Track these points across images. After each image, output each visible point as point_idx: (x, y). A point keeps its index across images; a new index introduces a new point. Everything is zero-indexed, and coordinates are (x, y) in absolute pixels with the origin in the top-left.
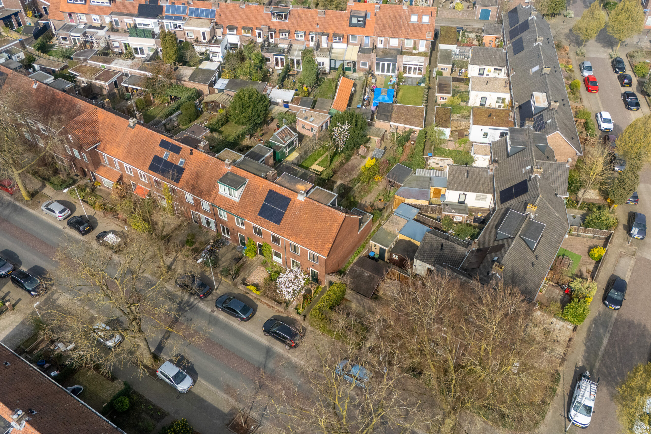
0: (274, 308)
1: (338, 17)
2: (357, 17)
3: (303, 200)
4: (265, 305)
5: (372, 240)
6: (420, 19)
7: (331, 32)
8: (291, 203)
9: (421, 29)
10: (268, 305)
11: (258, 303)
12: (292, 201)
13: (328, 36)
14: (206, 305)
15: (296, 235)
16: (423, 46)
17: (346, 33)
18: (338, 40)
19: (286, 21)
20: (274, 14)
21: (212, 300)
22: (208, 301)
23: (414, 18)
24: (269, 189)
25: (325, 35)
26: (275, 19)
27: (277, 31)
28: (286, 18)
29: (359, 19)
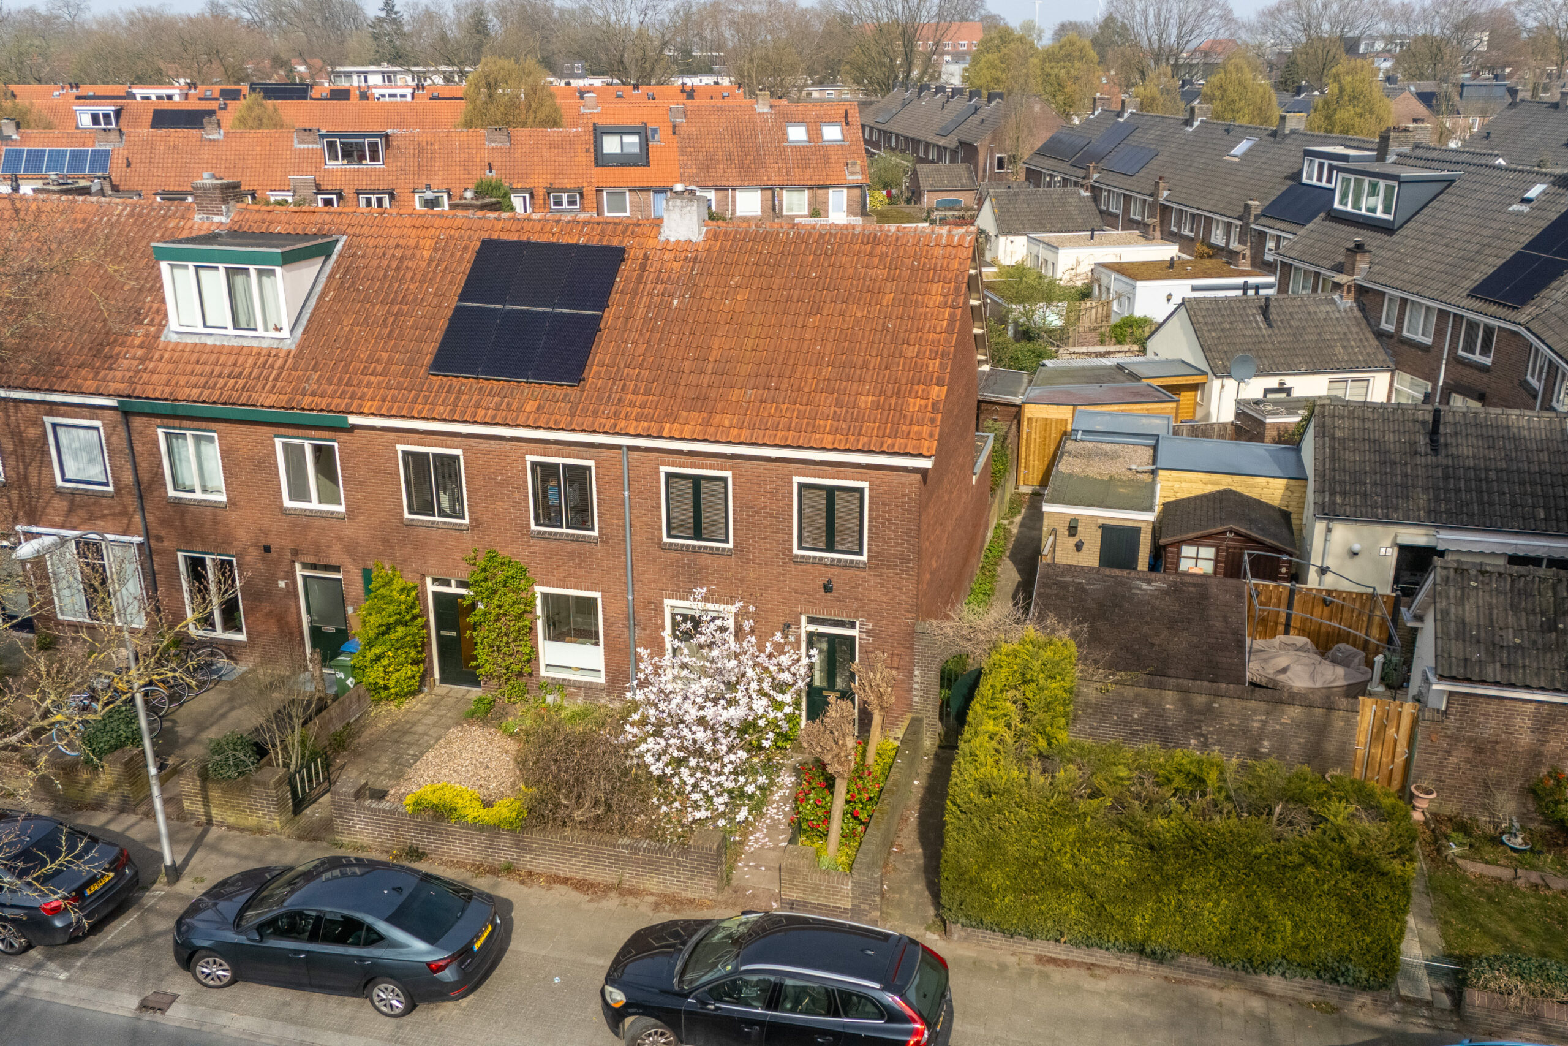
0: (634, 892)
1: (553, 146)
3: (697, 238)
4: (563, 889)
5: (1054, 501)
6: (815, 134)
7: (539, 184)
9: (826, 158)
10: (581, 886)
11: (508, 889)
12: (633, 255)
13: (532, 195)
14: (99, 977)
15: (700, 402)
16: (840, 210)
17: (590, 184)
18: (565, 206)
19: (379, 165)
20: (331, 145)
21: (147, 939)
22: (110, 950)
23: (797, 134)
25: (521, 193)
26: (338, 165)
27: (348, 193)
28: (374, 158)
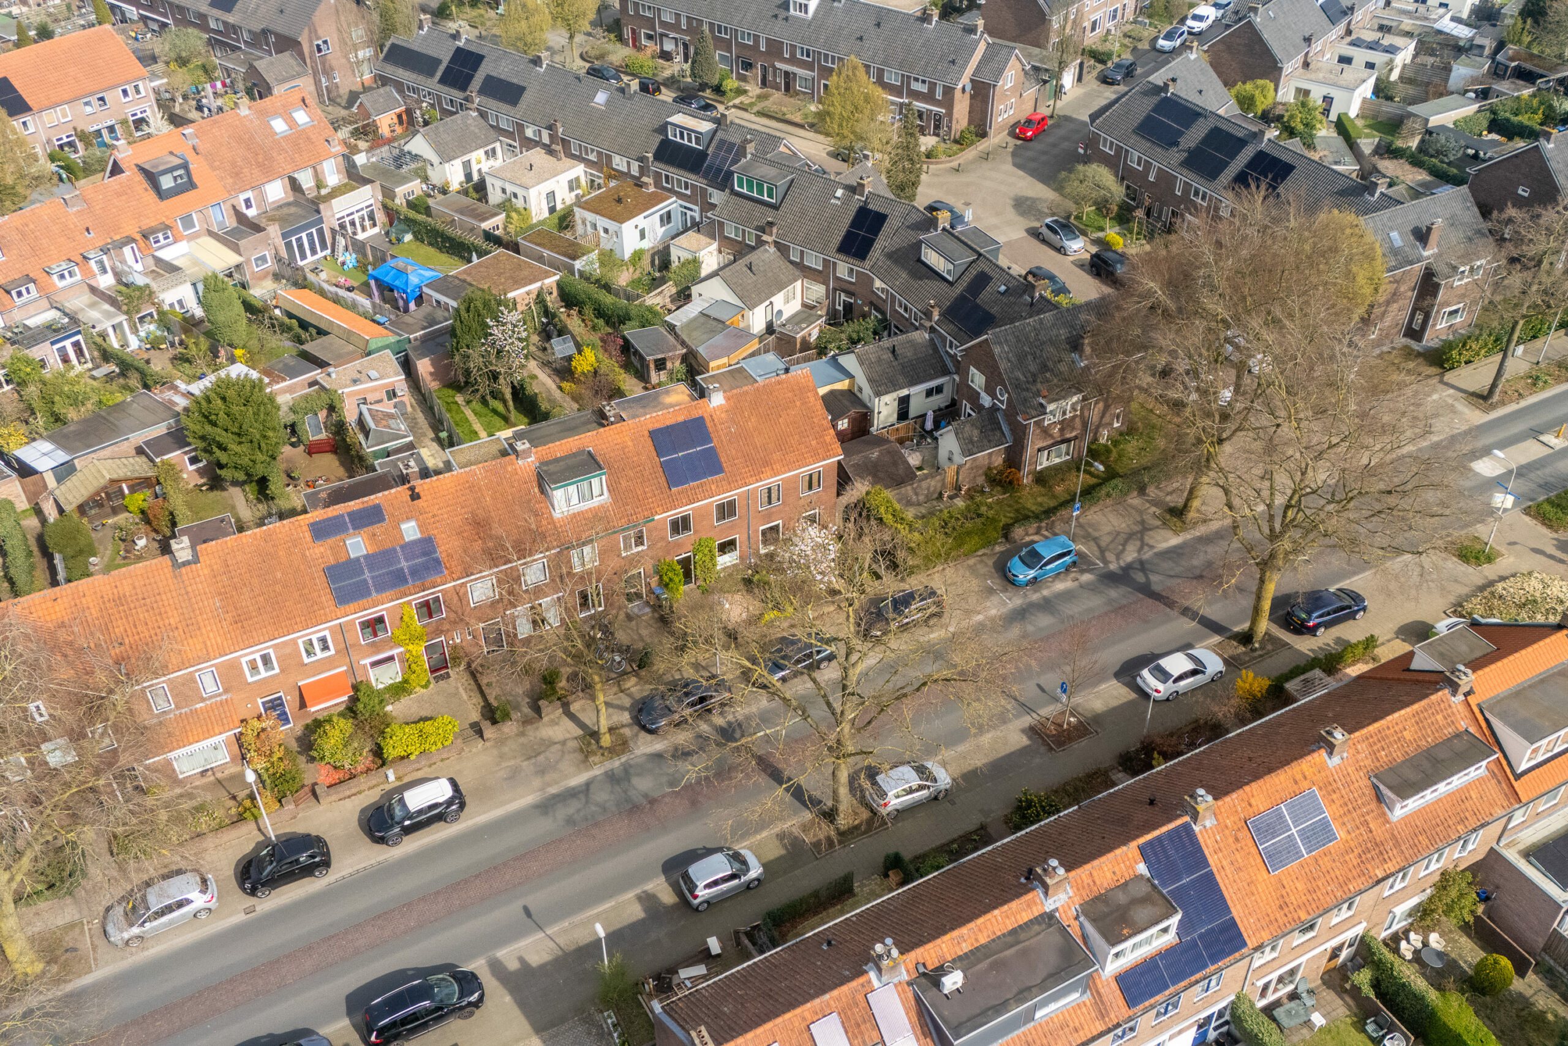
1: (119, 195)
2: (170, 170)
3: (723, 402)
6: (290, 122)
7: (133, 231)
8: (709, 424)
9: (307, 140)
12: (707, 417)
13: (135, 244)
15: (766, 463)
16: (333, 173)
17: (167, 217)
18: (163, 242)
23: (279, 126)
24: (646, 433)
25: (125, 244)
29: (176, 174)
